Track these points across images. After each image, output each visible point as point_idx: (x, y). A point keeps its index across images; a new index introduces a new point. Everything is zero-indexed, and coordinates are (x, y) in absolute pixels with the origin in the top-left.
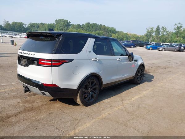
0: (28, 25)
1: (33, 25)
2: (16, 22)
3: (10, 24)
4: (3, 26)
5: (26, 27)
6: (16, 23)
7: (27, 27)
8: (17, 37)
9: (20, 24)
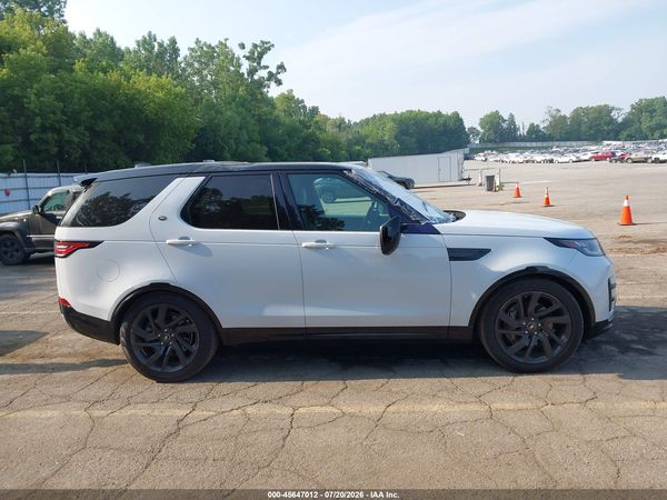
0: (628, 109)
1: (648, 106)
2: (587, 109)
3: (565, 117)
4: (541, 127)
5: (620, 120)
6: (587, 111)
7: (624, 119)
8: (566, 159)
9: (600, 113)
